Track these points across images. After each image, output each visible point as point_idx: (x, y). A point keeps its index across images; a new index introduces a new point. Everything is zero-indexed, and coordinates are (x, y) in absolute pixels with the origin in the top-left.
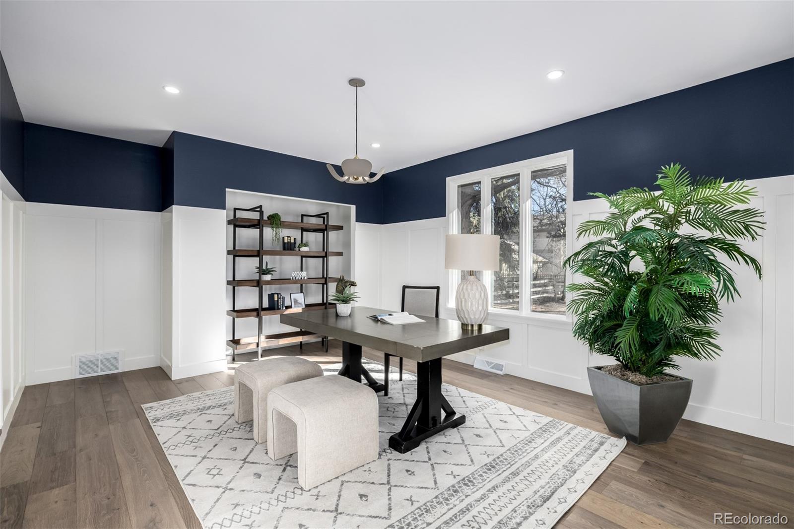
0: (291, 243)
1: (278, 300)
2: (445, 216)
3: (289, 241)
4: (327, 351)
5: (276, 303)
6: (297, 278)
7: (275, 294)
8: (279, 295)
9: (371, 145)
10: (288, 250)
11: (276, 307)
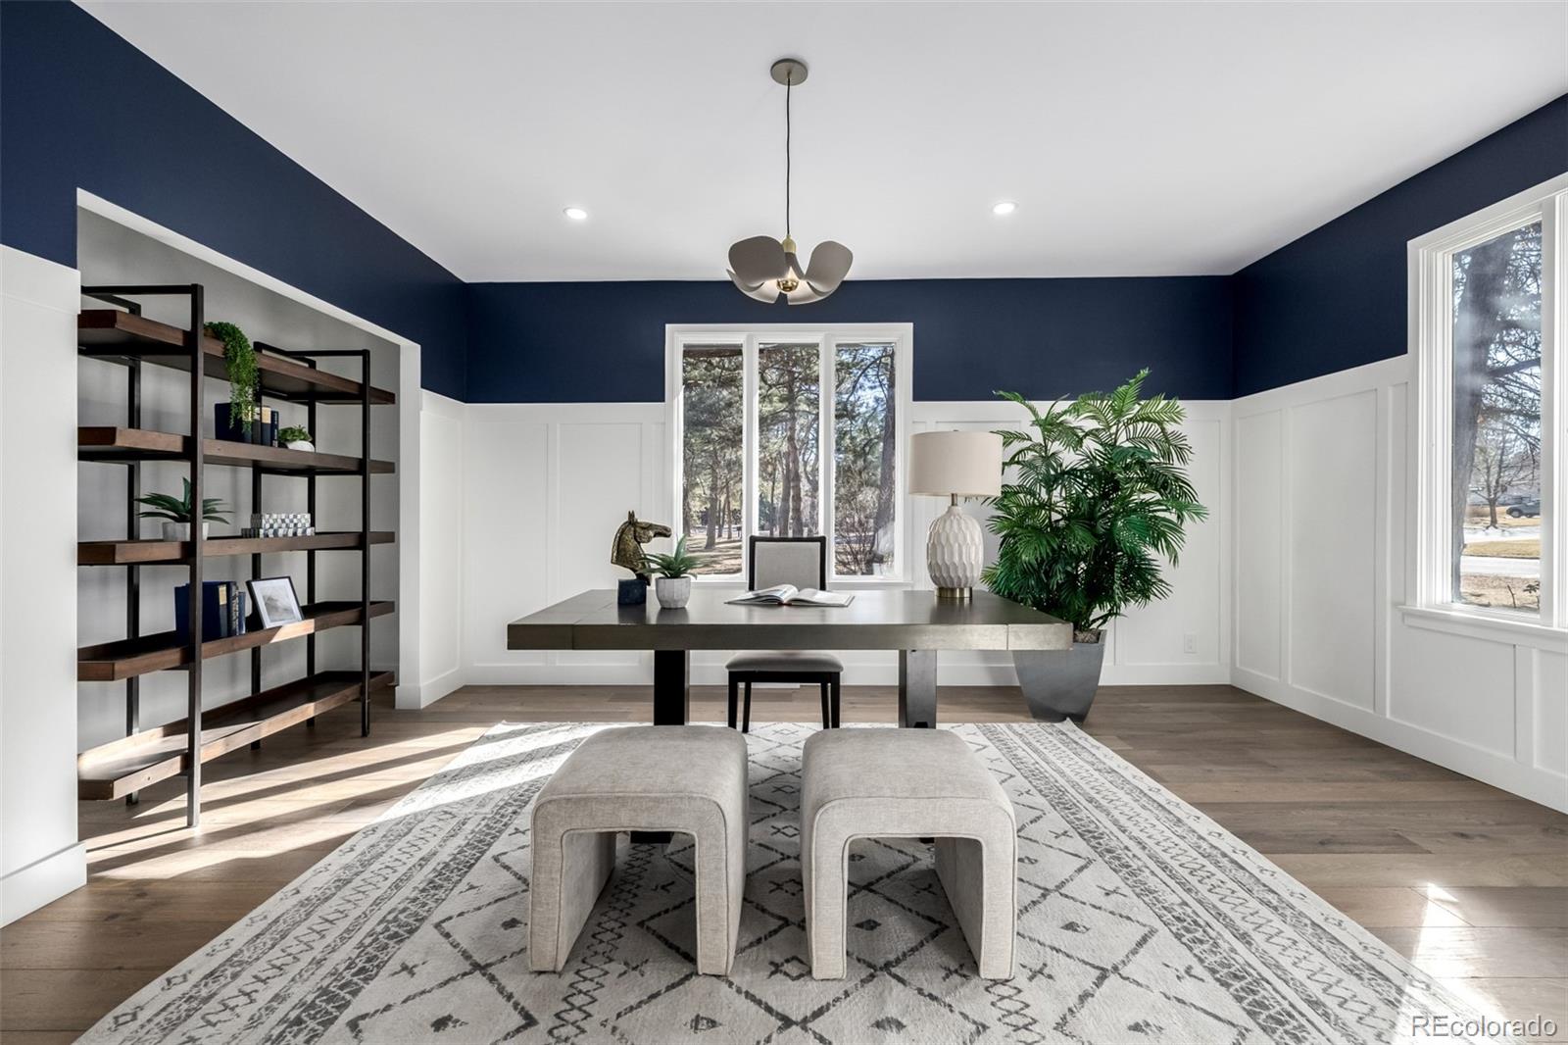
0: (262, 424)
1: (229, 605)
2: (664, 401)
3: (257, 417)
4: (365, 734)
5: (223, 613)
6: (281, 532)
7: (222, 584)
8: (234, 588)
9: (564, 211)
10: (253, 443)
11: (224, 629)
